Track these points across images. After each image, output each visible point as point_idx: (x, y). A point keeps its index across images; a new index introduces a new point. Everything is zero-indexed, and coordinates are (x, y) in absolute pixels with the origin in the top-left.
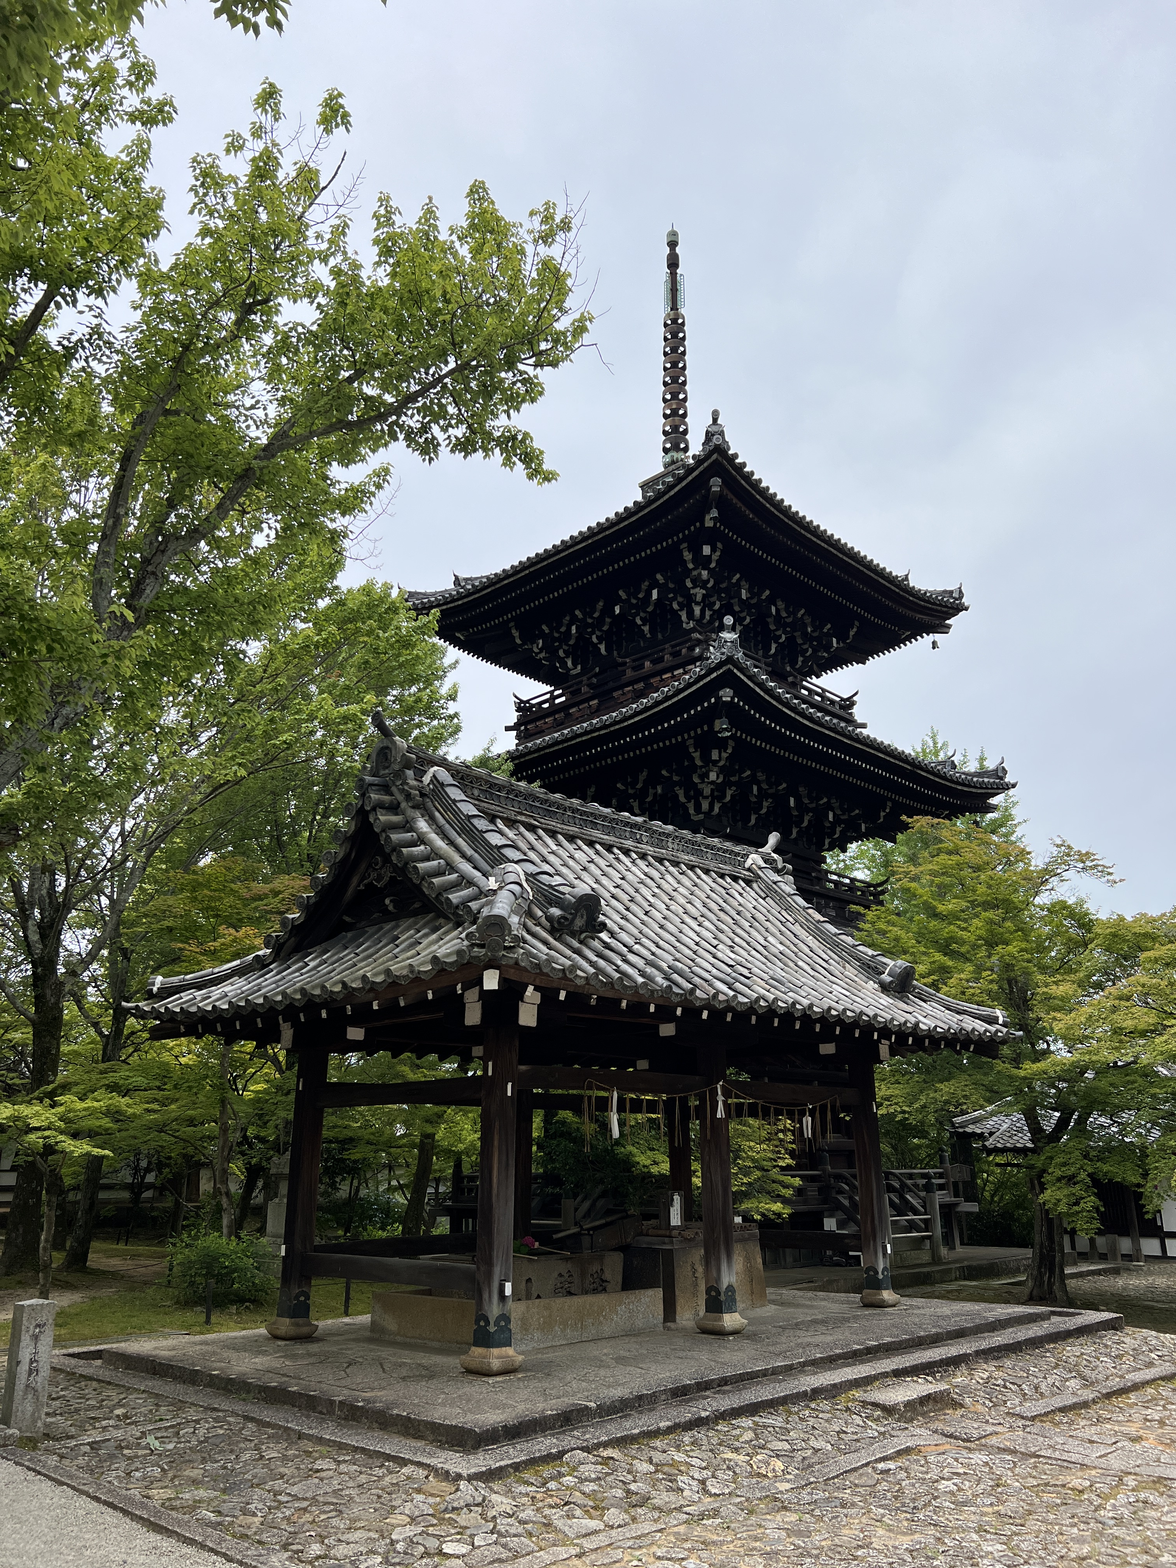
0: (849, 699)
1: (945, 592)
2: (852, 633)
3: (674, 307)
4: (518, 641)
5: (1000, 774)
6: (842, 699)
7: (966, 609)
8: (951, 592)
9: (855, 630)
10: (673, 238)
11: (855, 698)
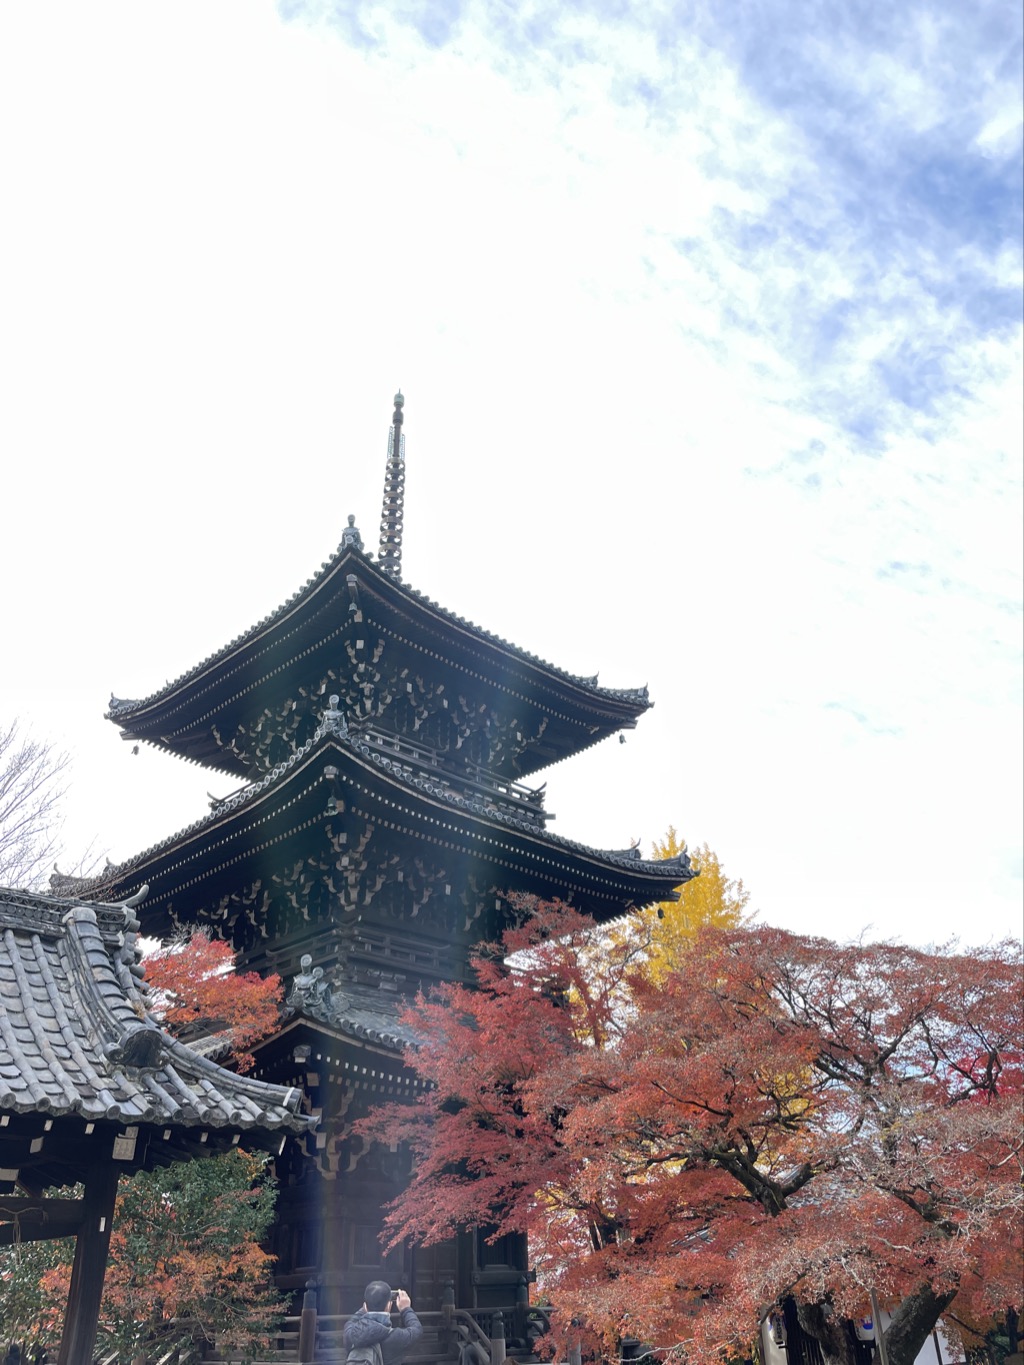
0: (538, 791)
1: (631, 690)
2: (542, 729)
3: (396, 453)
4: (219, 743)
5: (683, 862)
6: (533, 792)
7: (652, 705)
8: (636, 691)
9: (544, 725)
10: (399, 400)
11: (541, 791)
